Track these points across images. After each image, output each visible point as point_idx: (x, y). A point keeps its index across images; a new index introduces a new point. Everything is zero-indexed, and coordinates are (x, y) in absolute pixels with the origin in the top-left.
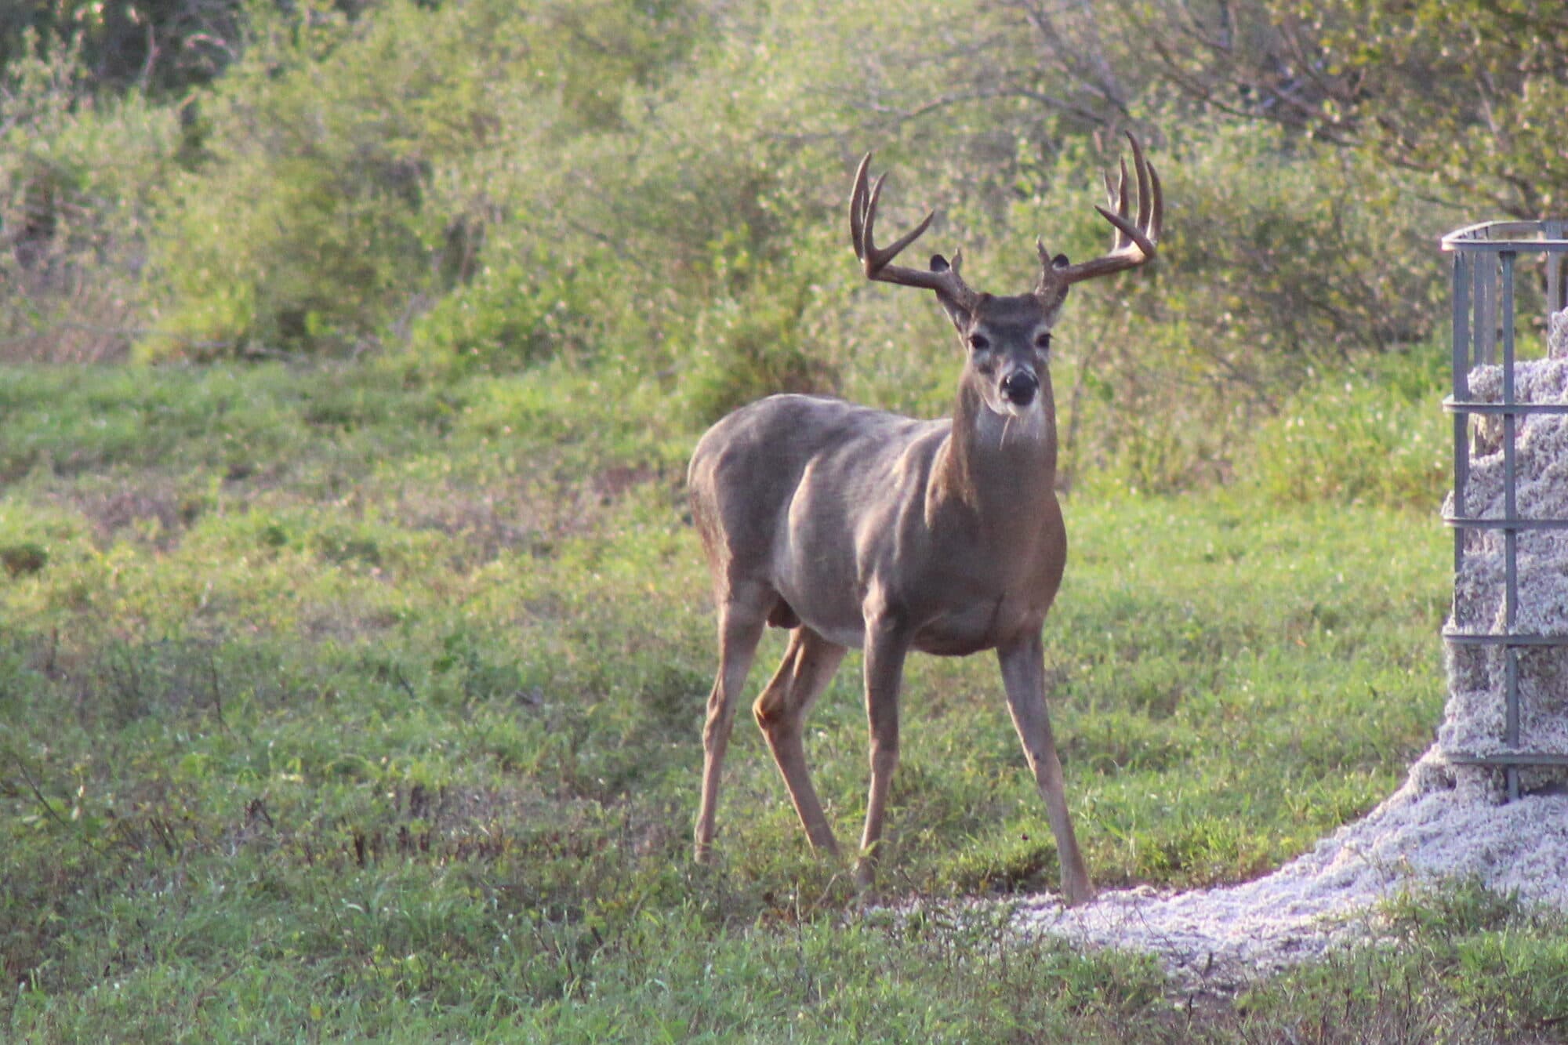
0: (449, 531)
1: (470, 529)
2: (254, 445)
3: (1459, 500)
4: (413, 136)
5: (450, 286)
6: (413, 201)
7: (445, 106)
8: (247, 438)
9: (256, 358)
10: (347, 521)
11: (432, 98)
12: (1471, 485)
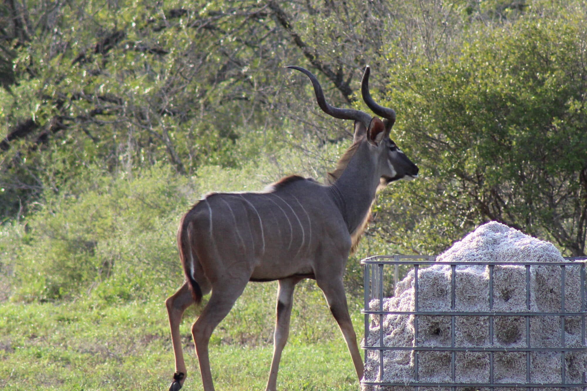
0: (93, 354)
1: (99, 353)
2: (40, 328)
3: (366, 341)
4: (93, 233)
5: (103, 279)
6: (93, 253)
7: (102, 224)
8: (38, 326)
9: (43, 301)
10: (62, 351)
11: (98, 221)
12: (370, 336)
